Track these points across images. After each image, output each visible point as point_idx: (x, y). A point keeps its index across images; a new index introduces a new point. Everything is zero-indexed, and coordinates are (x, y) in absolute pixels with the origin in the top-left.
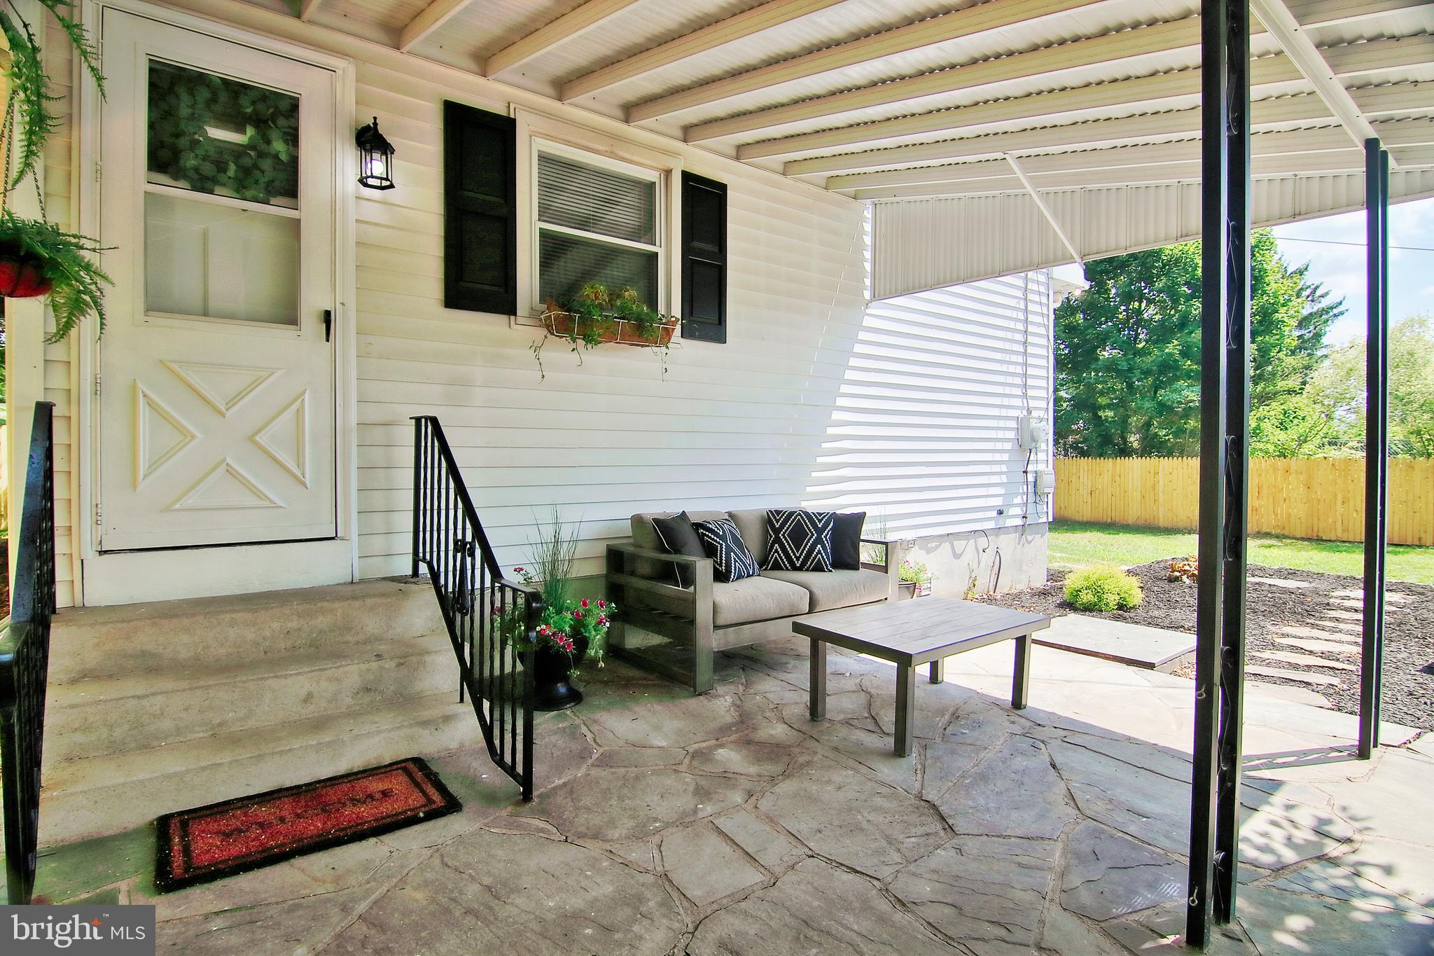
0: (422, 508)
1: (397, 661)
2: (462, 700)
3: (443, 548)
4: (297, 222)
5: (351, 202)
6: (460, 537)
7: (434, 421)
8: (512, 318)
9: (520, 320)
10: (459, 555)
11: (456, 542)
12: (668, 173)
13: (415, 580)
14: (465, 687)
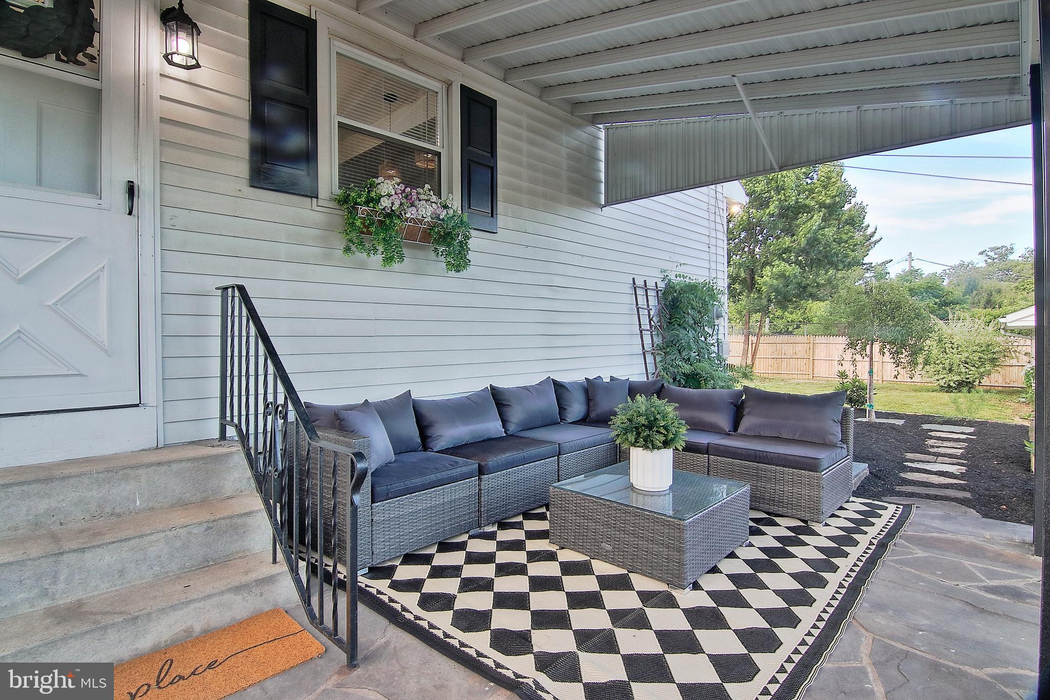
0: (229, 374)
1: (205, 526)
2: (274, 561)
3: (252, 411)
4: (99, 91)
5: (156, 77)
6: (270, 399)
7: (241, 289)
8: (315, 200)
9: (321, 203)
10: (270, 418)
11: (266, 406)
12: (449, 85)
13: (222, 443)
14: (278, 546)
